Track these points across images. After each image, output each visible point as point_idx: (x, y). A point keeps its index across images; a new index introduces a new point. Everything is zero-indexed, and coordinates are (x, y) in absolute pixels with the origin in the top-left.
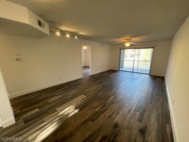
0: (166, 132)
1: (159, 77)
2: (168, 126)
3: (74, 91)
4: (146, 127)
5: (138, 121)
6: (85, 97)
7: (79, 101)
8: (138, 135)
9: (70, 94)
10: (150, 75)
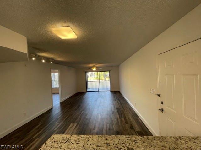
0: (140, 122)
1: (116, 92)
2: (138, 119)
3: (57, 124)
4: (132, 125)
5: (126, 123)
6: (76, 124)
7: (74, 130)
8: (131, 131)
9: (55, 129)
10: (111, 91)
